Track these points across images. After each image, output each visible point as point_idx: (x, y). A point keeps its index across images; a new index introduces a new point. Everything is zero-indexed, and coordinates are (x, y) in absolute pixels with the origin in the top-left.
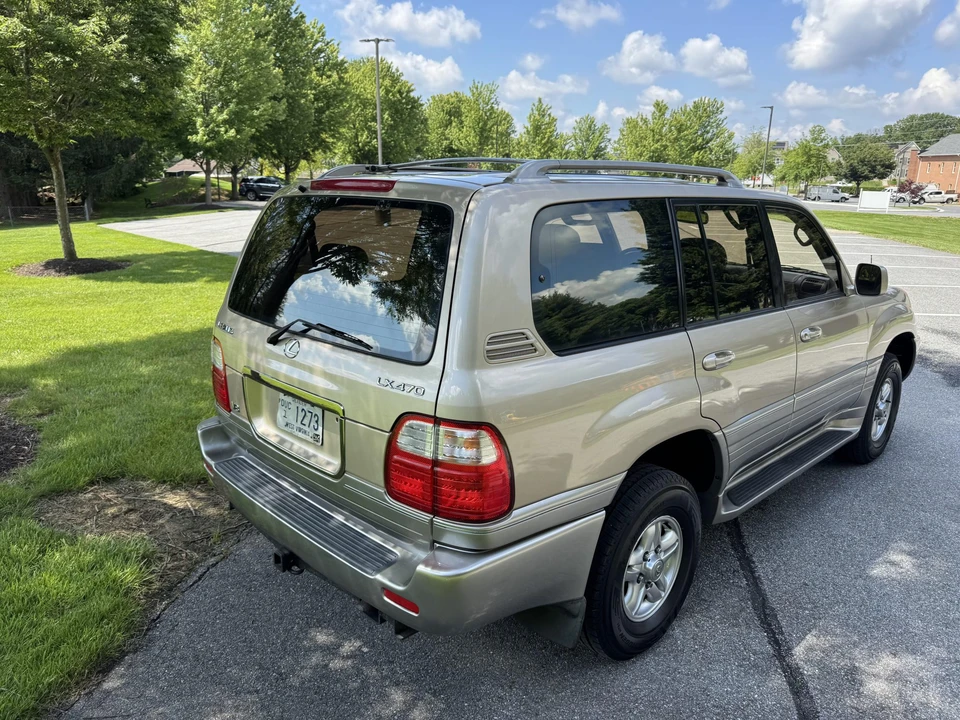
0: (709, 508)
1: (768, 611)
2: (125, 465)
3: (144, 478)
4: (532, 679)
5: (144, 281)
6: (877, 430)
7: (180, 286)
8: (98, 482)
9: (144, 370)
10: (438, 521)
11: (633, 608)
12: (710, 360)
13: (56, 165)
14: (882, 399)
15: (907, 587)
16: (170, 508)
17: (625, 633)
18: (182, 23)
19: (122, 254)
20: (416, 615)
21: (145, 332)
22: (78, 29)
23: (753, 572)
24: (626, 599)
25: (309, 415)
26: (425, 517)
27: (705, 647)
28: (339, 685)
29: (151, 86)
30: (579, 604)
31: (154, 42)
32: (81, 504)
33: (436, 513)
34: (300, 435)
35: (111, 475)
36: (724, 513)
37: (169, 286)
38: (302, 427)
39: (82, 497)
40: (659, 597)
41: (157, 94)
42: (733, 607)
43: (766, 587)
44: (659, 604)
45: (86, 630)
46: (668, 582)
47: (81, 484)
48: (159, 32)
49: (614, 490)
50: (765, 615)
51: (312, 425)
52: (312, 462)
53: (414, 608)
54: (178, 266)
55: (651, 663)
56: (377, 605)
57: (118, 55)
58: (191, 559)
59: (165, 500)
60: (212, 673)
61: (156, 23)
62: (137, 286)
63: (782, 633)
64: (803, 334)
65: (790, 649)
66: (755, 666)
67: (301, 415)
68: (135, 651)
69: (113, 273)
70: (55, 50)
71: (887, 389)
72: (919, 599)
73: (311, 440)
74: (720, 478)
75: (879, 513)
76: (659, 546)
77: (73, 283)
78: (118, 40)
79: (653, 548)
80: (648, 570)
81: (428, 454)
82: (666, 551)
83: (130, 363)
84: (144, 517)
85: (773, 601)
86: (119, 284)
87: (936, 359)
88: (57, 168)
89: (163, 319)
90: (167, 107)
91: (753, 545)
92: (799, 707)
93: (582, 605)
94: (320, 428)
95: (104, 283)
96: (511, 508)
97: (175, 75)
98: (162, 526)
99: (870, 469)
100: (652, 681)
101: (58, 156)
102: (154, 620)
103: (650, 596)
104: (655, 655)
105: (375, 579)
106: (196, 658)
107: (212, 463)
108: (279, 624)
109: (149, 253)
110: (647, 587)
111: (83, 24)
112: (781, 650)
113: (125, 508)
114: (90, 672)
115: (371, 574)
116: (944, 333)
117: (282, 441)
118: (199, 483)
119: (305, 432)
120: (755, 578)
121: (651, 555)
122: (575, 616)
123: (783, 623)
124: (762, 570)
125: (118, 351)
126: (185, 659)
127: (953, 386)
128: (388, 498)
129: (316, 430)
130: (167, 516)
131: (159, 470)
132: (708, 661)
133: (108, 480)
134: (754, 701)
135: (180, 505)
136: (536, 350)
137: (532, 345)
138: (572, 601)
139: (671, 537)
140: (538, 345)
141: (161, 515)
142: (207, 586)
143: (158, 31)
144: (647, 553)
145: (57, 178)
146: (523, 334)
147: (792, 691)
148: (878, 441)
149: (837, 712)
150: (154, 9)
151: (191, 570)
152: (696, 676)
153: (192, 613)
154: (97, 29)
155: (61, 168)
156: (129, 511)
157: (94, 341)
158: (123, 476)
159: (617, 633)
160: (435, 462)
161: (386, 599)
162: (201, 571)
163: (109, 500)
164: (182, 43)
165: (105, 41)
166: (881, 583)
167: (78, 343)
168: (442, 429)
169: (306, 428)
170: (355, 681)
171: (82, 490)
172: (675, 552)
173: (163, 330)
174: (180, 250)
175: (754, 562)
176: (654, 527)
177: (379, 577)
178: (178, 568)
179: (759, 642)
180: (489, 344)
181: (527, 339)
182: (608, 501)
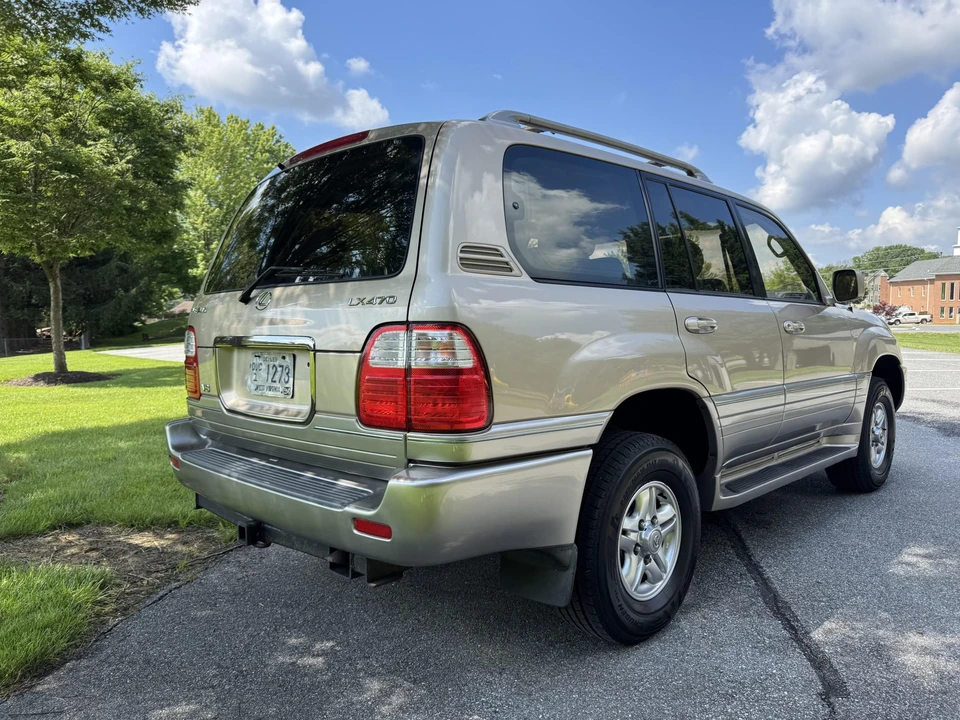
1: (780, 605)
2: (92, 513)
3: (110, 524)
4: (524, 665)
5: (132, 387)
6: (877, 458)
7: (169, 389)
8: (60, 527)
9: (122, 444)
10: (412, 436)
11: (632, 585)
12: (692, 322)
13: (54, 280)
14: (876, 424)
15: (928, 582)
16: (137, 546)
17: (624, 606)
18: (185, 150)
19: (113, 370)
20: (389, 540)
21: (127, 420)
22: (86, 150)
23: (761, 574)
24: (624, 572)
25: (279, 369)
26: (399, 435)
27: (715, 634)
28: (306, 679)
29: (152, 204)
30: (570, 551)
31: (158, 165)
32: (40, 545)
33: (411, 429)
34: (270, 393)
35: (75, 521)
36: (722, 498)
37: (159, 388)
38: (273, 384)
39: (40, 540)
40: (661, 578)
41: (158, 212)
42: (743, 602)
43: (777, 585)
44: (660, 586)
45: (24, 634)
46: (669, 565)
47: (41, 528)
48: (164, 157)
49: (600, 429)
50: (778, 608)
51: (282, 380)
52: (281, 417)
53: (385, 532)
54: (168, 376)
55: (655, 648)
56: (348, 545)
57: (122, 173)
58: (153, 585)
59: (131, 541)
60: (163, 673)
61: (161, 147)
62: (126, 390)
63: (798, 621)
64: (786, 324)
65: (807, 633)
66: (771, 647)
67: (272, 371)
68: (79, 657)
69: (102, 382)
70: (62, 169)
71: (880, 415)
72: (941, 590)
73: (282, 395)
74: (715, 454)
75: (888, 527)
76: (655, 517)
77: (61, 390)
78: (124, 161)
79: (648, 518)
80: (645, 541)
81: (401, 364)
82: (663, 525)
83: (109, 440)
84: (107, 554)
85: (785, 596)
86: (107, 390)
87: (929, 418)
88: (56, 284)
89: (148, 412)
90: (167, 224)
91: (758, 555)
92: (823, 679)
93: (574, 553)
94: (291, 379)
95: (92, 389)
96: (490, 424)
97: (176, 195)
98: (125, 561)
99: (874, 496)
100: (657, 661)
101: (58, 272)
102: (104, 633)
103: (649, 575)
104: (660, 642)
105: (344, 512)
106: (147, 662)
107: (179, 455)
108: (243, 631)
109: (140, 368)
110: (646, 563)
111: (90, 145)
112: (798, 635)
113: (86, 548)
114: (24, 676)
115: (340, 508)
116: (934, 401)
117: (252, 407)
118: (169, 526)
119: (276, 389)
120: (763, 579)
121: (647, 524)
122: (565, 568)
123: (799, 613)
124: (772, 572)
125: (100, 432)
126: (135, 663)
127: (949, 435)
128: (359, 426)
129: (287, 382)
130: (132, 553)
131: (126, 516)
132: (721, 645)
133: (71, 526)
134: (772, 675)
135: (147, 545)
136: (511, 270)
137: (507, 263)
138: (563, 548)
139: (668, 511)
140: (511, 263)
141: (125, 553)
142: (167, 604)
143: (164, 154)
144: (641, 521)
145: (54, 293)
146: (497, 250)
147: (814, 666)
148: (878, 469)
149: (866, 681)
150: (160, 136)
151: (151, 593)
152: (707, 657)
153: (147, 626)
154: (104, 151)
155: (59, 283)
156: (91, 550)
157: (74, 426)
158: (89, 522)
159: (616, 604)
160: (408, 371)
161: (355, 532)
162: (161, 593)
163: (70, 542)
164: (184, 169)
165: (109, 161)
166: (900, 580)
167: (58, 428)
168: (415, 332)
169: (277, 385)
170: (326, 674)
171: (43, 534)
172: (673, 531)
173: (147, 417)
174: (173, 365)
175: (761, 567)
176: (648, 490)
177: (349, 508)
178: (139, 592)
179: (774, 628)
180: (461, 252)
181: (502, 256)
182: (594, 440)
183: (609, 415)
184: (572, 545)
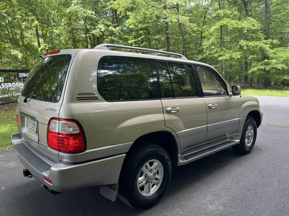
0: (175, 159)
10: (61, 153)
12: (169, 109)
20: (52, 185)
26: (56, 152)
33: (60, 151)
34: (32, 131)
36: (181, 162)
38: (33, 129)
49: (129, 147)
51: (34, 127)
53: (51, 182)
64: (209, 105)
67: (33, 124)
73: (34, 132)
81: (57, 131)
93: (117, 186)
96: (85, 149)
105: (42, 174)
122: (115, 190)
128: (49, 148)
129: (35, 129)
136: (98, 99)
137: (96, 97)
138: (113, 185)
140: (99, 97)
146: (93, 93)
148: (249, 147)
160: (59, 133)
161: (45, 180)
168: (61, 122)
177: (43, 173)
180: (78, 95)
181: (94, 95)
182: (127, 151)
183: (132, 143)
184: (117, 184)
